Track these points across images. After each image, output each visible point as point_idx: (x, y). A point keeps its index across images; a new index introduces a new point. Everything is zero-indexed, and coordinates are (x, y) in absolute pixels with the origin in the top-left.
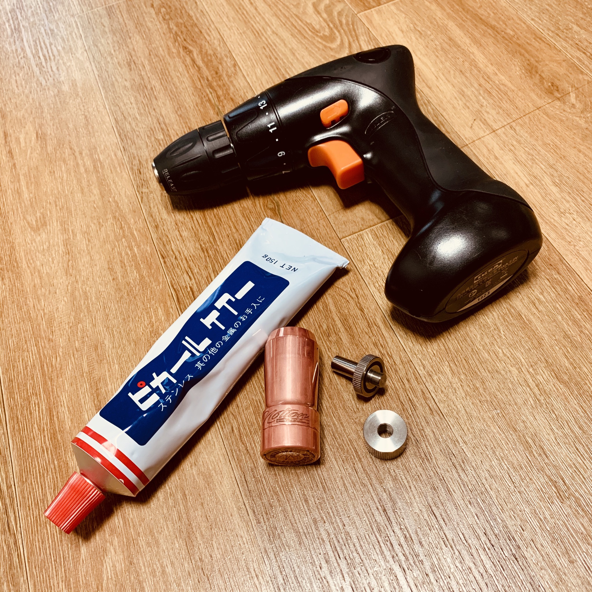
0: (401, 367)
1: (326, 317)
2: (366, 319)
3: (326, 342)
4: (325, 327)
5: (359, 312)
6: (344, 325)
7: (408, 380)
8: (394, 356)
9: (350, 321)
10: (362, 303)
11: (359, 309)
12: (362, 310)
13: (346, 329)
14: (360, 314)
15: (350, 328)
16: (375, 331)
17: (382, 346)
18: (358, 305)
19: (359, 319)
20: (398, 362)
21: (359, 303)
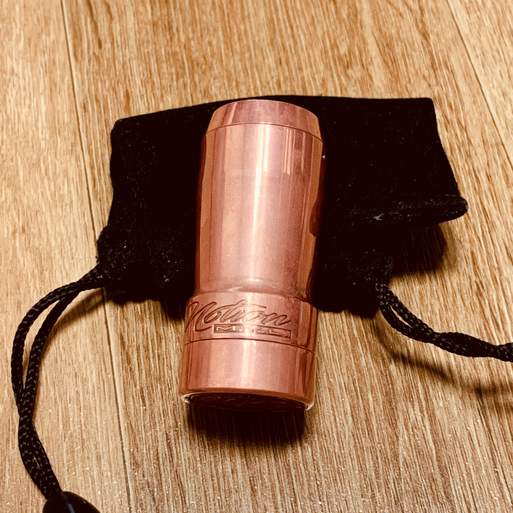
0: (480, 150)
1: (351, 33)
2: (431, 52)
3: (339, 77)
4: (343, 49)
5: (418, 38)
6: (382, 54)
7: (489, 177)
8: (470, 129)
9: (398, 50)
10: (428, 23)
11: (420, 32)
12: (425, 36)
13: (385, 62)
14: (419, 41)
15: (394, 61)
16: (444, 77)
17: (450, 106)
18: (420, 26)
19: (415, 51)
20: (476, 140)
21: (422, 21)
